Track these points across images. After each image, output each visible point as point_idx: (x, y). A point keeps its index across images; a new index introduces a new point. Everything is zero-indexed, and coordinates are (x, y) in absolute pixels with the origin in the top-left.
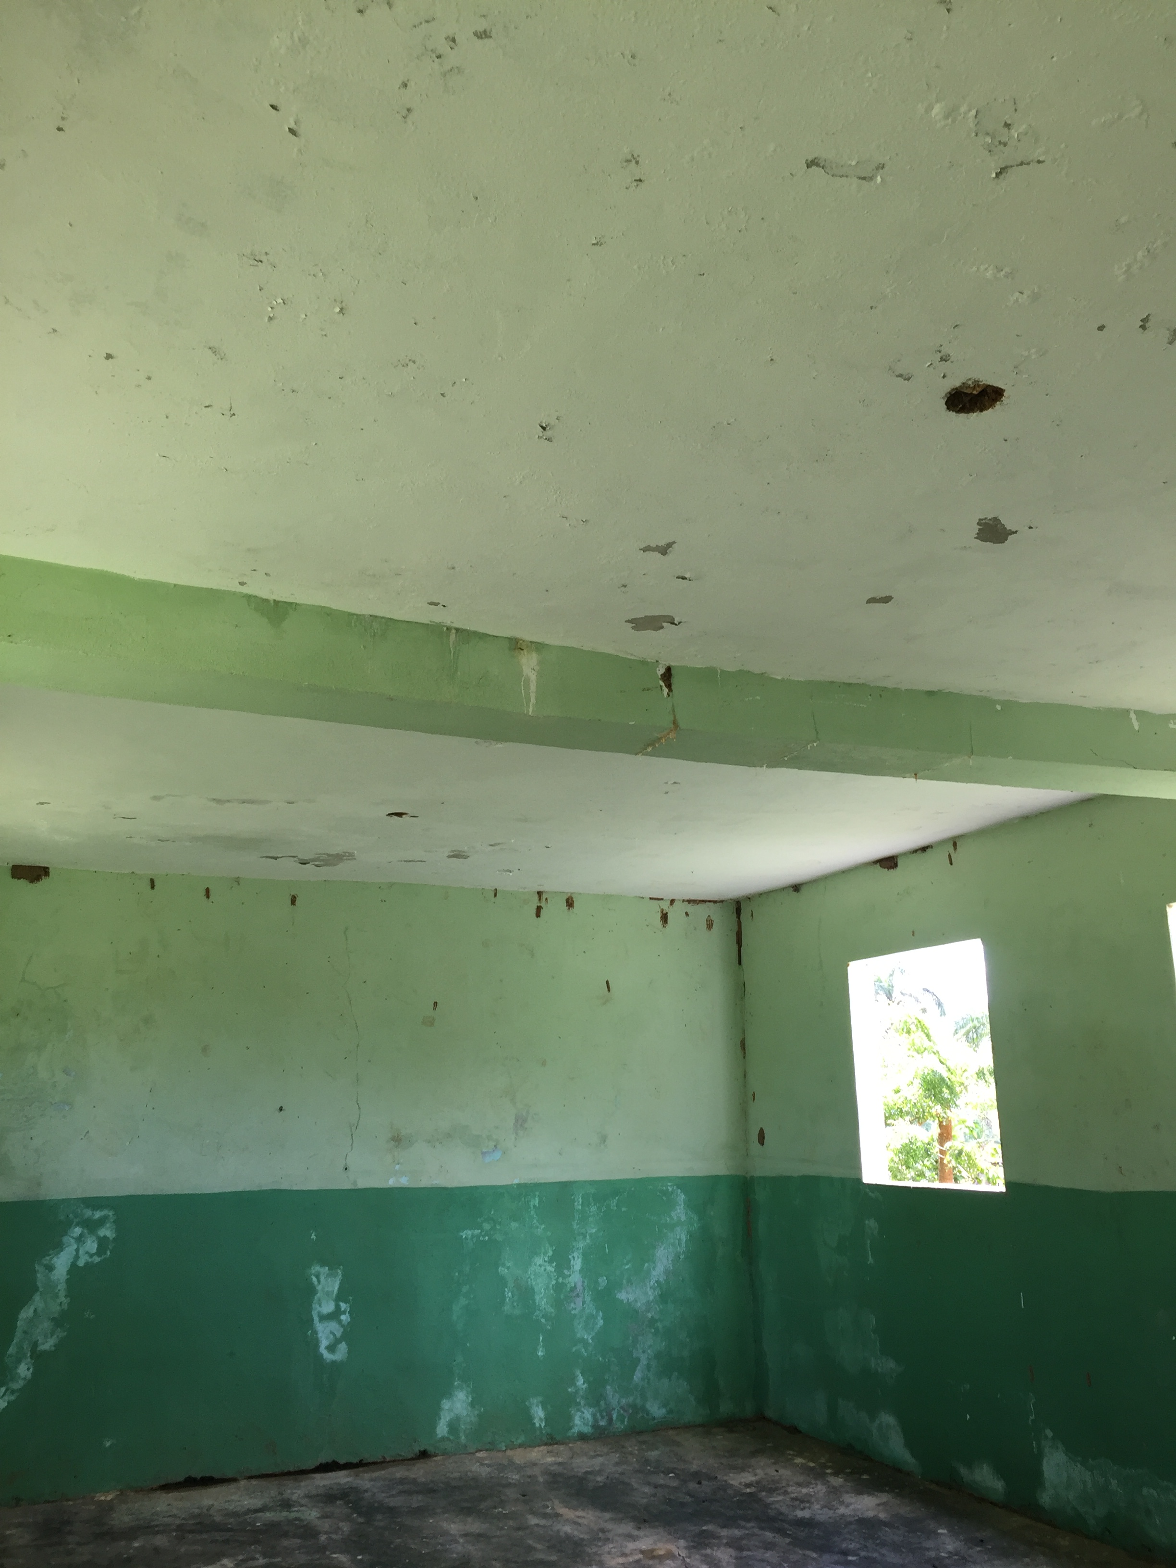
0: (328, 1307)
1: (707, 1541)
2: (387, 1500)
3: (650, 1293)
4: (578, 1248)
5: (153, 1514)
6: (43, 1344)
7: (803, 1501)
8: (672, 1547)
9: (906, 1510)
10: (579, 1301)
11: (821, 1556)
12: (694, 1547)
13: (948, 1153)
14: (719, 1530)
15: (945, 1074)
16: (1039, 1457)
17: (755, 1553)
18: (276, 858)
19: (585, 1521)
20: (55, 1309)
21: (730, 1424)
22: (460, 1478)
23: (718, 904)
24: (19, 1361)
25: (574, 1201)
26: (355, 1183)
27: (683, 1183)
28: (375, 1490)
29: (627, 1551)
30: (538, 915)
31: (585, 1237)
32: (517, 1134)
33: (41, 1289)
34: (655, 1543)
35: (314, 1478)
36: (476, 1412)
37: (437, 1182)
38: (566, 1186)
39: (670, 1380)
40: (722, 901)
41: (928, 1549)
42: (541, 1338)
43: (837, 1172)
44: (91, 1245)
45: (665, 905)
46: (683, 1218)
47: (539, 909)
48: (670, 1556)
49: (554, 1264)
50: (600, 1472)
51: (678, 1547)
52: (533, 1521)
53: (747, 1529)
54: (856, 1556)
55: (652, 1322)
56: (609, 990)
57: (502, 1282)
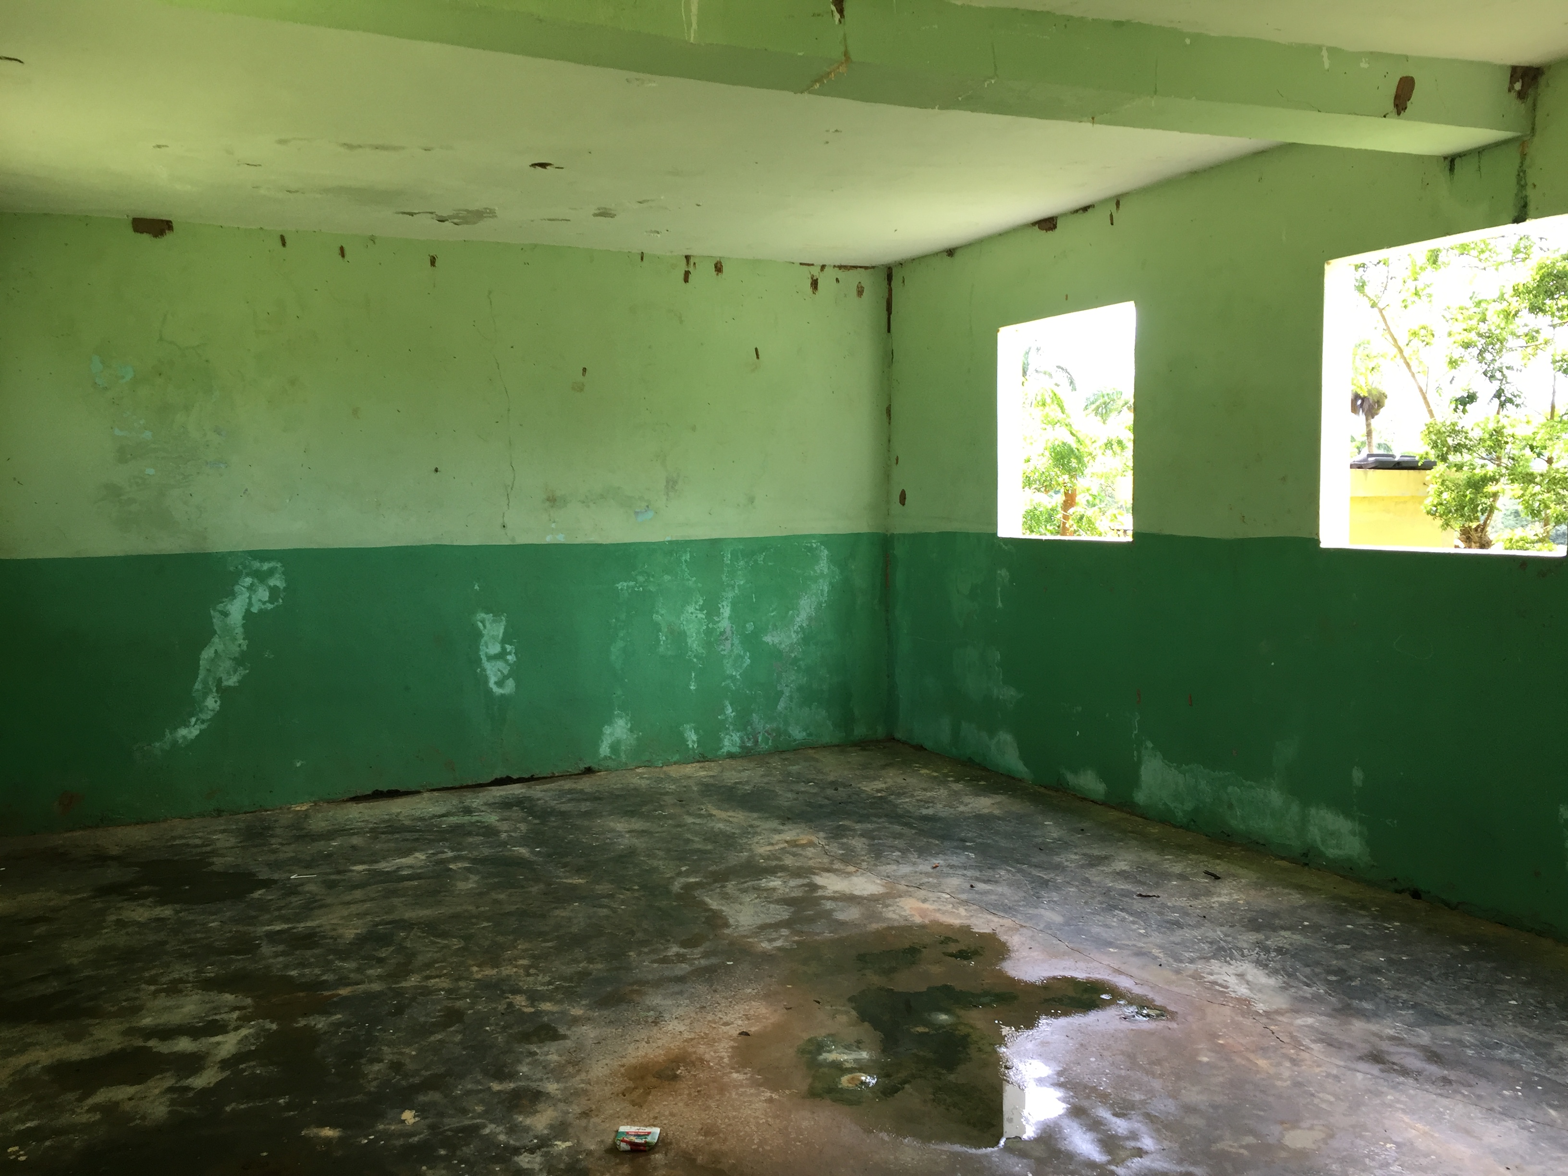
0: (495, 649)
1: (843, 833)
2: (559, 806)
3: (794, 636)
4: (726, 598)
5: (346, 820)
6: (227, 680)
7: (931, 801)
8: (814, 839)
9: (1017, 807)
10: (728, 644)
11: (942, 843)
12: (833, 838)
13: (1071, 518)
14: (854, 825)
15: (1074, 445)
16: (1139, 763)
17: (885, 841)
18: (412, 214)
19: (735, 820)
20: (235, 650)
21: (863, 745)
22: (622, 789)
23: (869, 270)
24: (205, 695)
25: (723, 556)
26: (513, 539)
27: (827, 540)
28: (548, 799)
29: (773, 841)
30: (686, 280)
31: (733, 587)
32: (668, 495)
33: (218, 632)
34: (798, 835)
35: (491, 790)
36: (635, 736)
37: (592, 539)
38: (714, 543)
39: (811, 710)
40: (873, 267)
41: (1035, 837)
42: (693, 674)
43: (973, 528)
44: (263, 594)
45: (815, 271)
46: (826, 571)
47: (687, 274)
48: (811, 844)
49: (705, 612)
50: (747, 783)
51: (818, 839)
52: (690, 820)
53: (878, 823)
54: (974, 842)
55: (795, 661)
56: (758, 357)
57: (657, 627)
